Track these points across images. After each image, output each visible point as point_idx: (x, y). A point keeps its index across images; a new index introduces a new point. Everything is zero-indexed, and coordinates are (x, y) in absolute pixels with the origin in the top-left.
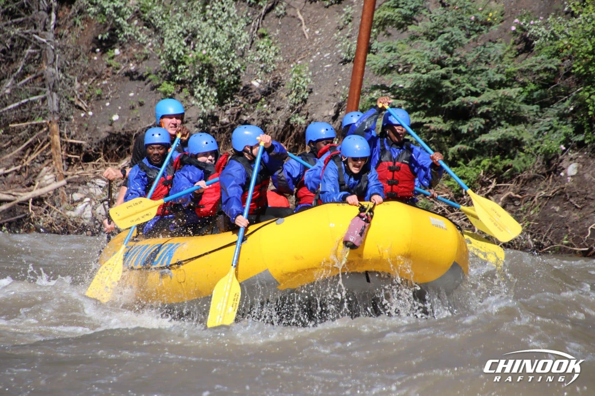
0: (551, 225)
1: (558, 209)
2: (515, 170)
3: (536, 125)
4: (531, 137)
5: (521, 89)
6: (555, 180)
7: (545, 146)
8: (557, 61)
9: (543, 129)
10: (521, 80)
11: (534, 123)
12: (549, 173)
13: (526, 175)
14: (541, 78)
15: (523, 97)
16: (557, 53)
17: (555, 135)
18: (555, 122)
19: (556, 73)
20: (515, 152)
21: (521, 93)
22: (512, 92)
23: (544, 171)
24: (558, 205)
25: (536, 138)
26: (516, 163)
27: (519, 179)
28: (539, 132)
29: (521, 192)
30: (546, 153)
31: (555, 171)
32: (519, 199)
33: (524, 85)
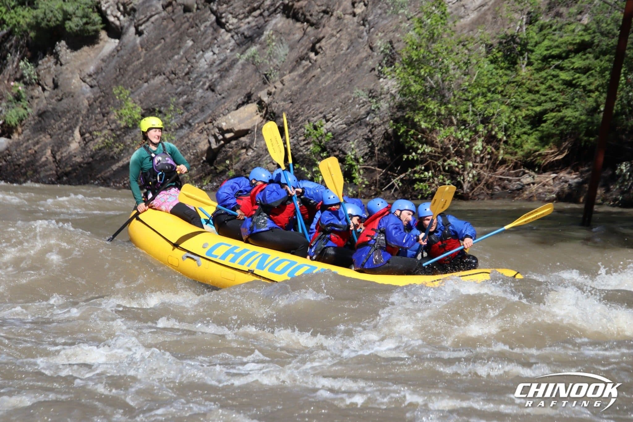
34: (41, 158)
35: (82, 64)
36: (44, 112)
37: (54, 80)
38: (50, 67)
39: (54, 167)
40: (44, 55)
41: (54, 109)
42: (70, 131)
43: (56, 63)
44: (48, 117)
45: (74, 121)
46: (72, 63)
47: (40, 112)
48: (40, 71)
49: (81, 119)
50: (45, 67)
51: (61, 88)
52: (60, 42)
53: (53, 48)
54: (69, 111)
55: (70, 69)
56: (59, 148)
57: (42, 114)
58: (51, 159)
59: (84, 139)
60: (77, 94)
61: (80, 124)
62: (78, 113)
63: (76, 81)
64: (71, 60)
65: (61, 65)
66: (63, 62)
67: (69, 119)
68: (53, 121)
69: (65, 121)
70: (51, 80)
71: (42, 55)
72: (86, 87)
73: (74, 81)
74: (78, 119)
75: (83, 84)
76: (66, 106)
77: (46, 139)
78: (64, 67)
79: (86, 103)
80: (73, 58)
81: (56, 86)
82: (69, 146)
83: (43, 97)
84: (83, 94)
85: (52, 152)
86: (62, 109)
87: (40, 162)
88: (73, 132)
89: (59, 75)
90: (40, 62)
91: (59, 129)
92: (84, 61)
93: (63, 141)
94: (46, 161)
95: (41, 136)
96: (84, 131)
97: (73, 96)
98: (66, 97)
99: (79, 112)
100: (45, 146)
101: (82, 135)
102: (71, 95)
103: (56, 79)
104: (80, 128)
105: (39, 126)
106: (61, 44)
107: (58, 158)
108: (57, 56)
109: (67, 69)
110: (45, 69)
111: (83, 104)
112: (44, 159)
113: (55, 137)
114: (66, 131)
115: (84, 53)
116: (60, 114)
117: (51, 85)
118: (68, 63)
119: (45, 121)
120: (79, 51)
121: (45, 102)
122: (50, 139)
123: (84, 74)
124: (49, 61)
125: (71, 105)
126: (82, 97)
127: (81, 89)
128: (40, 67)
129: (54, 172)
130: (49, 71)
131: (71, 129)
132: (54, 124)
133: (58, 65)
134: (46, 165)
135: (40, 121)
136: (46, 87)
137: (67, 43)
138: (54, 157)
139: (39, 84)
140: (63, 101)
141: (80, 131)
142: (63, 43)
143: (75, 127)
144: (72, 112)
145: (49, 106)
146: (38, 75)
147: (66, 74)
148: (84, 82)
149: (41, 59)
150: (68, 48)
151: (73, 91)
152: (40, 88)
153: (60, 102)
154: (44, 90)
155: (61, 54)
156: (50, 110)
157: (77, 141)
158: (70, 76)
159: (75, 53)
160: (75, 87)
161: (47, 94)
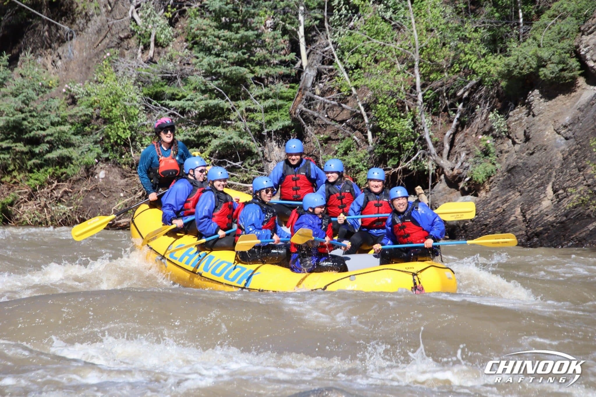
0: (90, 208)
1: (94, 198)
2: (68, 175)
3: (80, 148)
4: (77, 155)
5: (71, 127)
6: (92, 181)
7: (86, 160)
8: (92, 110)
9: (84, 150)
10: (70, 121)
11: (79, 147)
12: (88, 176)
13: (74, 178)
14: (82, 120)
15: (72, 131)
16: (91, 105)
17: (92, 154)
18: (91, 146)
19: (91, 117)
20: (68, 165)
21: (70, 129)
22: (65, 128)
23: (86, 175)
24: (94, 195)
25: (80, 156)
26: (68, 171)
27: (70, 181)
28: (82, 152)
29: (72, 188)
30: (87, 164)
31: (92, 175)
32: (71, 192)
33: (72, 124)
34: (510, 217)
35: (557, 114)
36: (514, 167)
37: (525, 132)
38: (521, 118)
39: (524, 227)
40: (516, 105)
41: (524, 164)
42: (542, 188)
43: (528, 114)
44: (518, 173)
45: (546, 177)
46: (546, 113)
47: (510, 167)
48: (510, 123)
49: (554, 174)
50: (517, 118)
51: (533, 141)
52: (533, 91)
53: (526, 98)
54: (541, 166)
55: (543, 120)
56: (530, 206)
57: (511, 170)
58: (520, 218)
59: (557, 196)
60: (550, 147)
61: (553, 180)
62: (551, 169)
63: (549, 133)
64: (545, 110)
65: (534, 116)
66: (536, 113)
67: (541, 175)
68: (523, 177)
69: (536, 177)
70: (523, 132)
71: (513, 105)
72: (560, 139)
73: (547, 133)
74: (551, 174)
75: (557, 135)
76: (538, 161)
77: (515, 196)
78: (537, 118)
79: (560, 156)
80: (547, 109)
81: (527, 139)
82: (540, 203)
83: (513, 151)
84: (557, 147)
85: (521, 211)
86: (534, 164)
87: (509, 222)
88: (545, 189)
89: (531, 126)
90: (511, 114)
91: (530, 186)
92: (559, 111)
93: (533, 199)
94: (515, 220)
95: (511, 193)
96: (557, 187)
97: (545, 150)
98: (538, 150)
99: (551, 167)
100: (515, 204)
101: (555, 191)
102: (544, 148)
103: (528, 131)
104: (553, 183)
105: (509, 182)
106: (534, 94)
107: (528, 217)
108: (529, 106)
109: (540, 120)
110: (516, 121)
111: (557, 158)
112: (512, 218)
113: (525, 194)
114: (538, 187)
115: (559, 103)
116: (531, 169)
117: (522, 137)
118: (542, 113)
119: (515, 178)
120: (554, 100)
121: (515, 156)
122: (520, 197)
123: (558, 125)
124: (521, 111)
125: (544, 159)
126: (555, 150)
127: (555, 142)
128: (510, 119)
129: (524, 232)
130: (521, 122)
131: (543, 185)
132: (525, 180)
133: (531, 116)
134: (516, 225)
135: (509, 177)
136: (516, 140)
137: (541, 92)
138: (524, 216)
139: (509, 137)
140: (535, 155)
141: (553, 187)
142: (537, 92)
143: (548, 183)
144: (545, 167)
145: (519, 161)
146: (509, 128)
147: (539, 126)
148: (559, 133)
149: (511, 111)
150: (541, 98)
151: (546, 144)
152: (510, 141)
153: (532, 156)
154: (514, 143)
155: (534, 104)
156: (521, 164)
157: (550, 198)
158: (543, 127)
159: (550, 103)
160: (549, 140)
161: (517, 147)
